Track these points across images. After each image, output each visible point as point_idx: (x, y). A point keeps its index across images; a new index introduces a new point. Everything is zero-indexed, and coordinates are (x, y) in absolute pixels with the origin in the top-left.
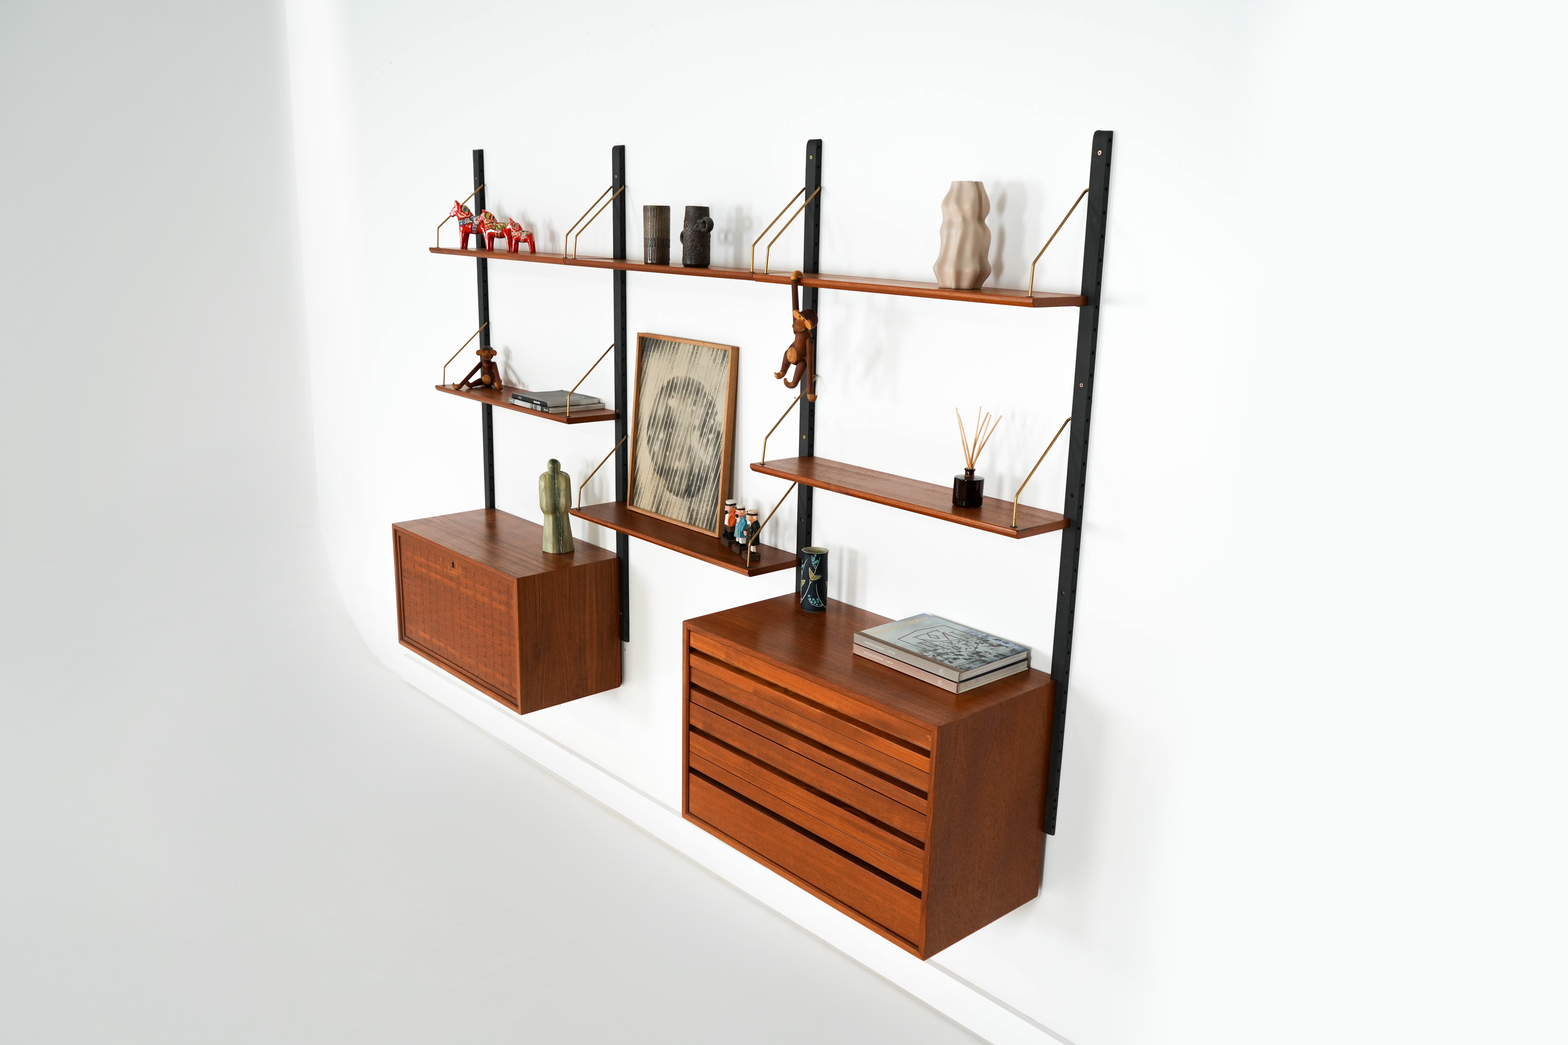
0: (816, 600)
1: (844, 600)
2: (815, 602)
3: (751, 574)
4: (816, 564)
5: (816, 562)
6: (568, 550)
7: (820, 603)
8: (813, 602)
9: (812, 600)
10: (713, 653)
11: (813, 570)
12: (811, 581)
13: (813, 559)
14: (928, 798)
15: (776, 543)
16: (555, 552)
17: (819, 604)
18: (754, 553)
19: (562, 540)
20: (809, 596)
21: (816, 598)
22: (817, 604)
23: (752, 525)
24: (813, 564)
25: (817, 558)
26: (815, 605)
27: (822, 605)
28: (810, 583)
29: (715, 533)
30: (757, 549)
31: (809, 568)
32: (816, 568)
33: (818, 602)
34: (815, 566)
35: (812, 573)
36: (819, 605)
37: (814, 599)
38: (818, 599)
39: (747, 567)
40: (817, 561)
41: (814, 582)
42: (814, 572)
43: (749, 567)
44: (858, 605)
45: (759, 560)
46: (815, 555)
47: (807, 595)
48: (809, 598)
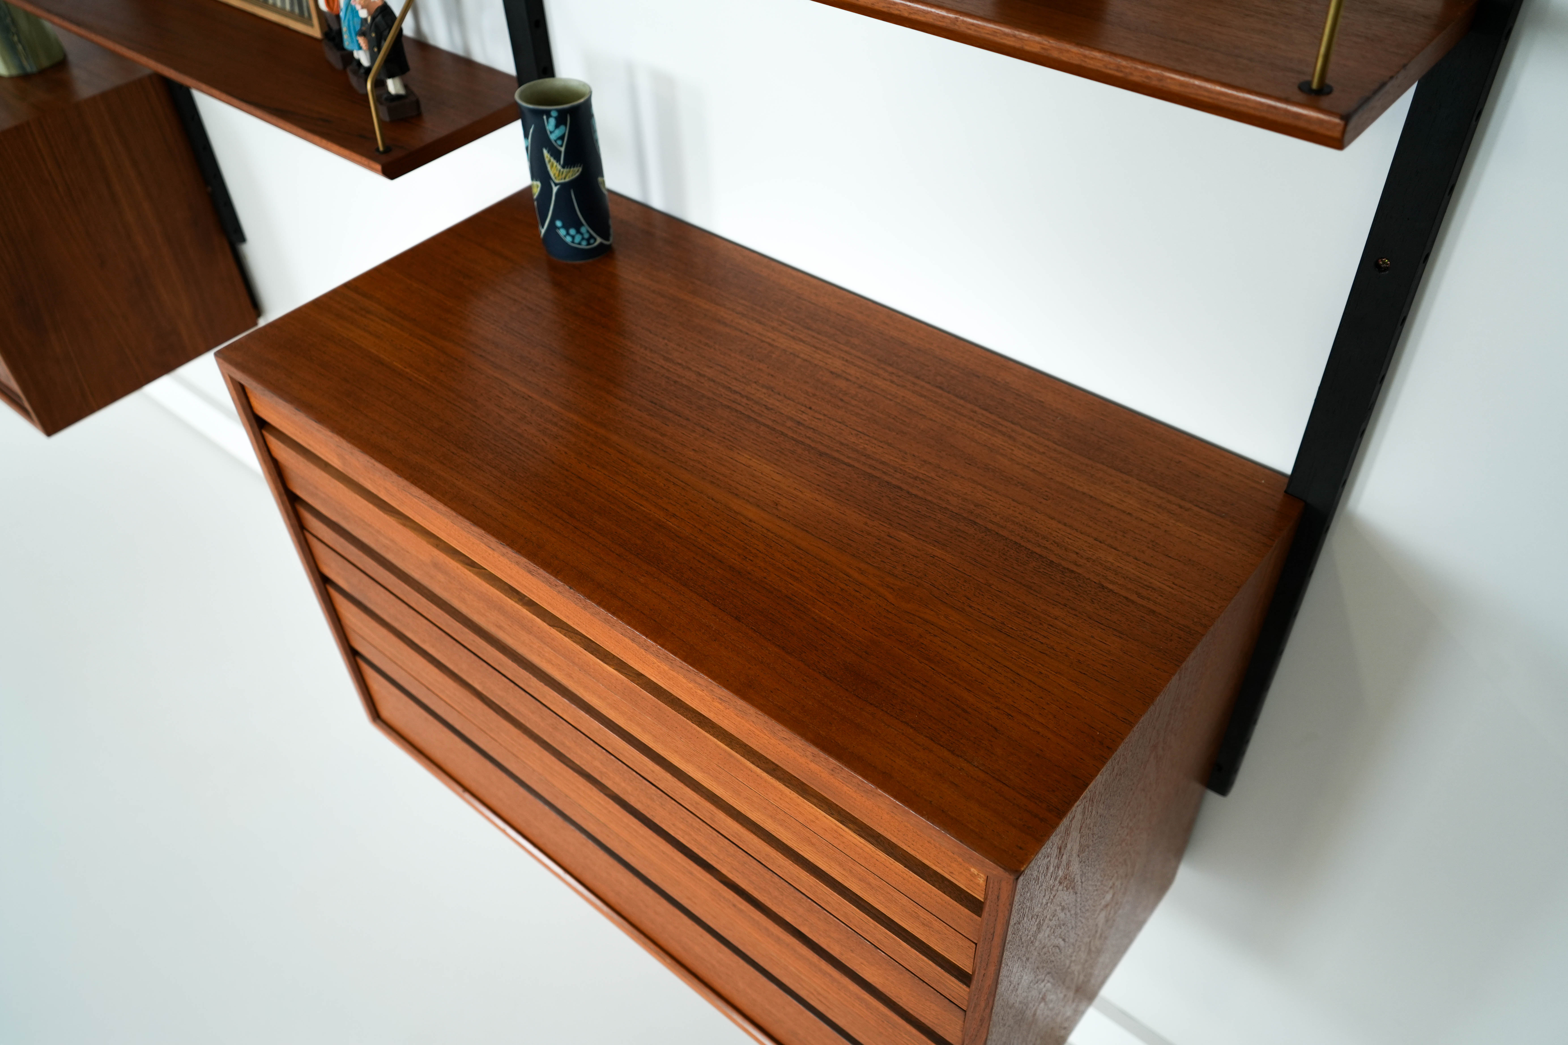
0: (578, 232)
1: (657, 202)
2: (578, 238)
3: (393, 171)
4: (562, 138)
5: (558, 133)
6: (45, 63)
7: (591, 237)
8: (573, 237)
9: (568, 234)
10: (309, 445)
11: (556, 154)
12: (556, 185)
13: (551, 124)
14: (971, 987)
15: (466, 48)
16: (14, 72)
17: (588, 240)
18: (398, 97)
19: (20, 41)
20: (559, 223)
21: (578, 226)
22: (584, 243)
23: (373, 19)
24: (553, 137)
25: (560, 122)
26: (580, 244)
27: (599, 240)
28: (555, 189)
29: (312, 25)
30: (406, 86)
31: (545, 152)
32: (563, 149)
33: (586, 236)
34: (559, 142)
35: (555, 163)
36: (589, 244)
37: (572, 231)
38: (583, 230)
39: (378, 149)
40: (562, 128)
41: (565, 188)
42: (558, 160)
43: (387, 150)
44: (696, 217)
45: (419, 115)
46: (554, 114)
47: (552, 222)
48: (559, 228)
